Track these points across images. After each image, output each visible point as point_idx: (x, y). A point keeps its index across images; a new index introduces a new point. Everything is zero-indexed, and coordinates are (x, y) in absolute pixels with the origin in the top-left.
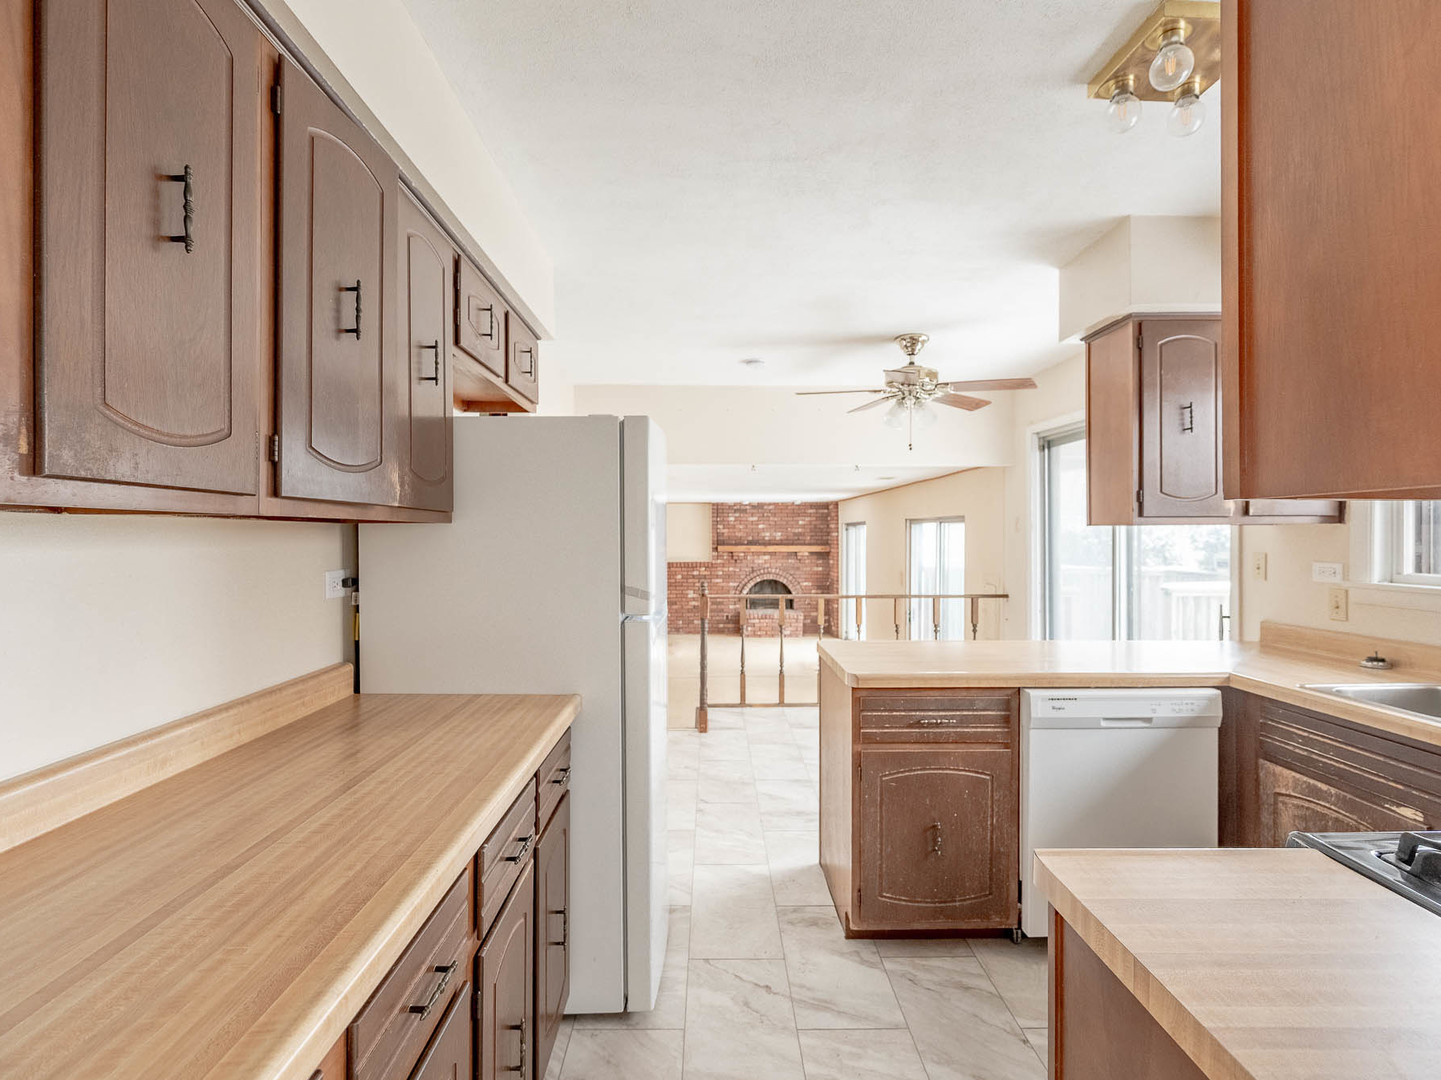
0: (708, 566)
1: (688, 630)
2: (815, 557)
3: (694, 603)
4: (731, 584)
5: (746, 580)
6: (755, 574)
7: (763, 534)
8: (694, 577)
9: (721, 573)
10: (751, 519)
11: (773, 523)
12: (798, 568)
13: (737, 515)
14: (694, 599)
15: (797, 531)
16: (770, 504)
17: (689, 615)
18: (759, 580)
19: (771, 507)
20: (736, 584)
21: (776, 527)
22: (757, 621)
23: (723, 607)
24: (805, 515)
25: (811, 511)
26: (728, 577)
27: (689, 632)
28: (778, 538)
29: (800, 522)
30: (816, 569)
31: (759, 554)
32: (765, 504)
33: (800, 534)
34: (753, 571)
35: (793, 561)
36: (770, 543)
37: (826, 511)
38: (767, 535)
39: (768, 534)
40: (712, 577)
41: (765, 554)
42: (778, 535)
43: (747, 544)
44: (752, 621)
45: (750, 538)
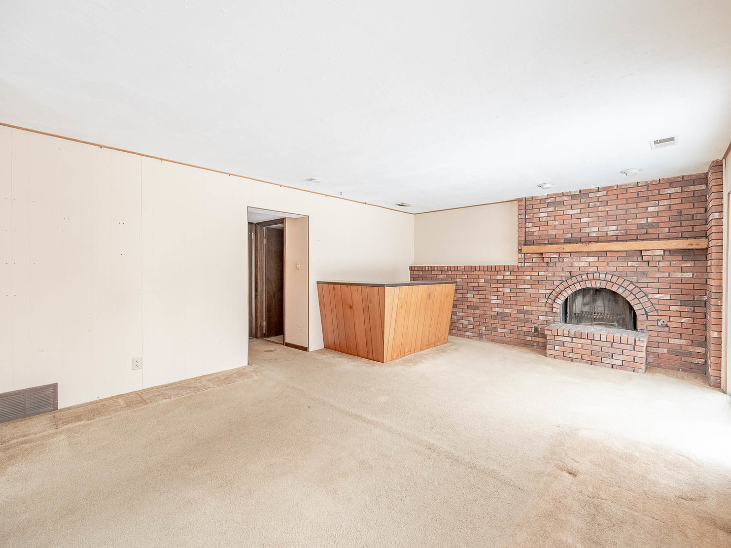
0: (512, 270)
1: (491, 337)
2: (680, 258)
3: (497, 310)
4: (541, 291)
5: (561, 287)
6: (574, 280)
7: (588, 230)
8: (498, 281)
9: (529, 278)
10: (570, 212)
11: (604, 214)
12: (645, 274)
13: (551, 209)
14: (498, 305)
15: (644, 221)
16: (598, 190)
17: (492, 321)
18: (579, 288)
19: (600, 194)
20: (548, 292)
21: (608, 219)
22: (569, 339)
23: (531, 317)
24: (660, 197)
25: (672, 190)
26: (537, 282)
27: (492, 341)
28: (610, 234)
29: (650, 209)
30: (679, 275)
31: (580, 254)
32: (591, 191)
33: (650, 225)
34: (571, 277)
35: (635, 264)
36: (598, 240)
37: (703, 187)
38: (594, 231)
39: (595, 229)
40: (518, 282)
41: (589, 253)
42: (612, 230)
43: (565, 243)
44: (561, 339)
45: (569, 236)
